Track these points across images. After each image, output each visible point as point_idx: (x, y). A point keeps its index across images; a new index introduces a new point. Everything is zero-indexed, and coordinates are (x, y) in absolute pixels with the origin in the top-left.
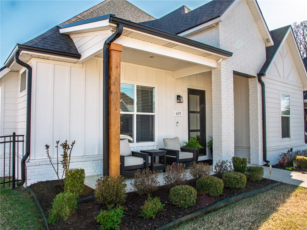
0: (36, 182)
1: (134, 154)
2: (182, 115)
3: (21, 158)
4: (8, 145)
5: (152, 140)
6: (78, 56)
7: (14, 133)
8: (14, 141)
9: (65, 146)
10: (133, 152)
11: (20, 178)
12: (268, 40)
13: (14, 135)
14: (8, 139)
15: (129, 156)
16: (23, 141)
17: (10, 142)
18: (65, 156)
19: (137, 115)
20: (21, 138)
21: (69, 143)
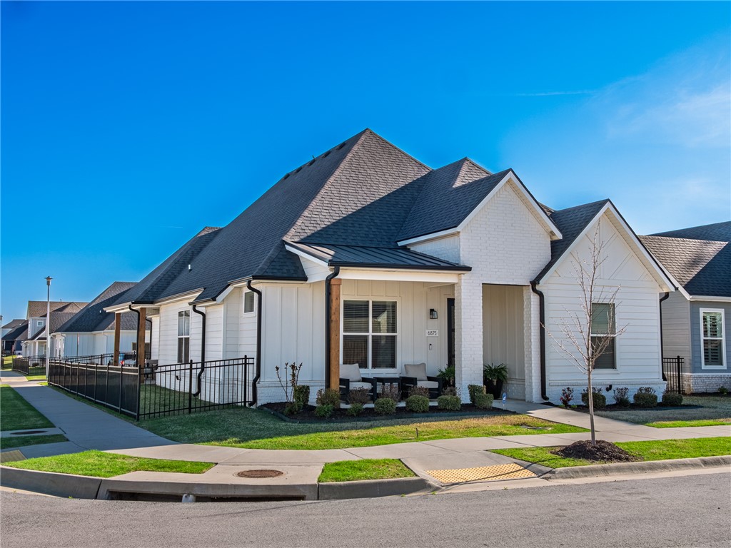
0: (266, 403)
1: (364, 380)
2: (437, 335)
3: (251, 382)
4: (240, 366)
5: (393, 365)
6: (305, 279)
7: (246, 356)
8: (246, 364)
9: (293, 367)
10: (363, 378)
11: (251, 399)
12: (552, 233)
13: (246, 358)
14: (240, 362)
15: (359, 381)
16: (253, 364)
17: (242, 364)
18: (293, 375)
19: (373, 336)
20: (251, 361)
21: (297, 365)
